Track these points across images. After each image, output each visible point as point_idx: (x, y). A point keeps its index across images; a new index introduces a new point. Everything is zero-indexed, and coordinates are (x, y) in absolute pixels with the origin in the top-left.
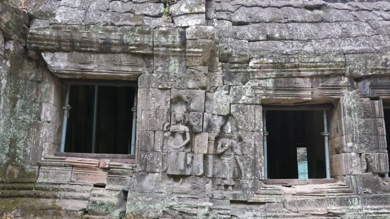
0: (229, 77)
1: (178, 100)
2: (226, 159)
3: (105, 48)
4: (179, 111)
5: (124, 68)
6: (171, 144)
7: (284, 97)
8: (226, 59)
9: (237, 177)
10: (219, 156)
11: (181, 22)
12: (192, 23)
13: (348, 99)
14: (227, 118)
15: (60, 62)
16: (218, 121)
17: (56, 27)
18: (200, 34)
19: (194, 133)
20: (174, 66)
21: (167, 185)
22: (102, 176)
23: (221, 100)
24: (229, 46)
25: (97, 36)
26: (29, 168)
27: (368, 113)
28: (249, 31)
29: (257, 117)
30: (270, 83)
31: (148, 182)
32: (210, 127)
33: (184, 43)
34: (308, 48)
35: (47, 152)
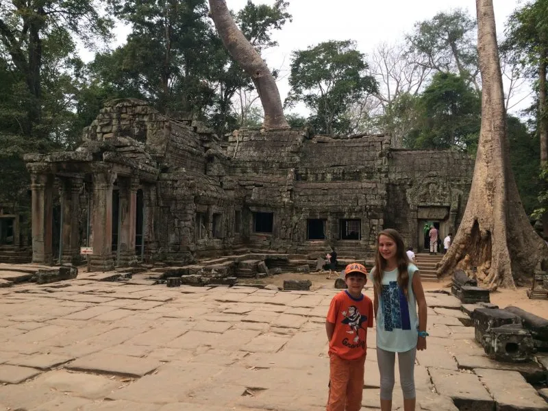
0: (297, 212)
1: (283, 220)
2: (296, 235)
3: (265, 206)
4: (284, 222)
5: (270, 211)
6: (282, 231)
7: (311, 218)
8: (297, 208)
9: (299, 239)
10: (294, 234)
11: (284, 200)
12: (286, 200)
13: (330, 218)
14: (296, 224)
15: (254, 209)
16: (294, 225)
17: (252, 200)
18: (288, 203)
19: (287, 228)
20: (282, 211)
21: (281, 241)
22: (265, 238)
23: (295, 218)
24: (297, 203)
25: (263, 203)
26: (248, 236)
27: (335, 222)
28: (304, 199)
29: (305, 223)
30: (308, 214)
31: (277, 240)
32: (291, 226)
33: (284, 205)
34: (319, 205)
35: (251, 233)
